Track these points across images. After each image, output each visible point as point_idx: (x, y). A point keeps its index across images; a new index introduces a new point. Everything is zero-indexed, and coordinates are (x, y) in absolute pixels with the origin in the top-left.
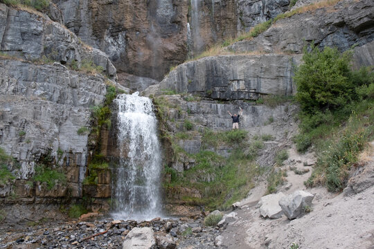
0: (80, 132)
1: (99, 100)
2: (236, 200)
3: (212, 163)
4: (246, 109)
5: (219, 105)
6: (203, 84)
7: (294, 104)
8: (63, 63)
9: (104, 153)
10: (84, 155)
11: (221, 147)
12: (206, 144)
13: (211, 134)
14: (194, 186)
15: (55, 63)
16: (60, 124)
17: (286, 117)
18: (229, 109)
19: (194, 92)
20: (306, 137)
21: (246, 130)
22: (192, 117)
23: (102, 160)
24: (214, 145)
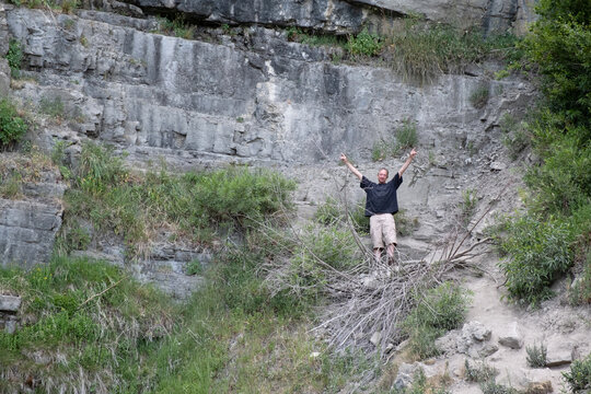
3: (103, 320)
4: (297, 76)
5: (169, 43)
7: (516, 72)
11: (156, 247)
12: (86, 227)
13: (113, 178)
17: (475, 133)
18: (215, 63)
20: (556, 230)
21: (289, 174)
22: (29, 85)
24: (126, 232)
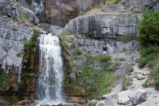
0: (18, 55)
1: (29, 37)
2: (104, 93)
3: (91, 73)
4: (111, 44)
5: (96, 41)
6: (87, 30)
7: (137, 41)
8: (9, 16)
9: (32, 67)
10: (20, 68)
11: (96, 65)
12: (89, 63)
13: (91, 57)
14: (81, 86)
15: (4, 16)
16: (7, 51)
17: (133, 48)
18: (101, 43)
19: (82, 34)
20: (144, 59)
21: (111, 55)
22: (81, 47)
23: (30, 71)
24: (93, 63)
